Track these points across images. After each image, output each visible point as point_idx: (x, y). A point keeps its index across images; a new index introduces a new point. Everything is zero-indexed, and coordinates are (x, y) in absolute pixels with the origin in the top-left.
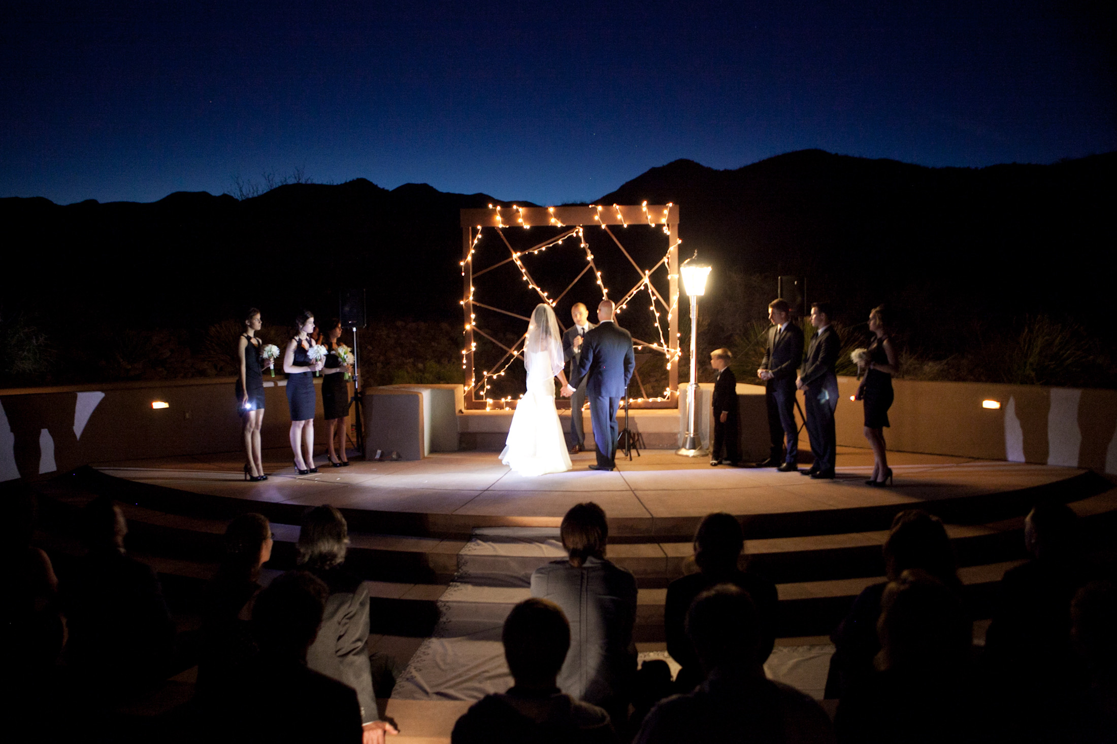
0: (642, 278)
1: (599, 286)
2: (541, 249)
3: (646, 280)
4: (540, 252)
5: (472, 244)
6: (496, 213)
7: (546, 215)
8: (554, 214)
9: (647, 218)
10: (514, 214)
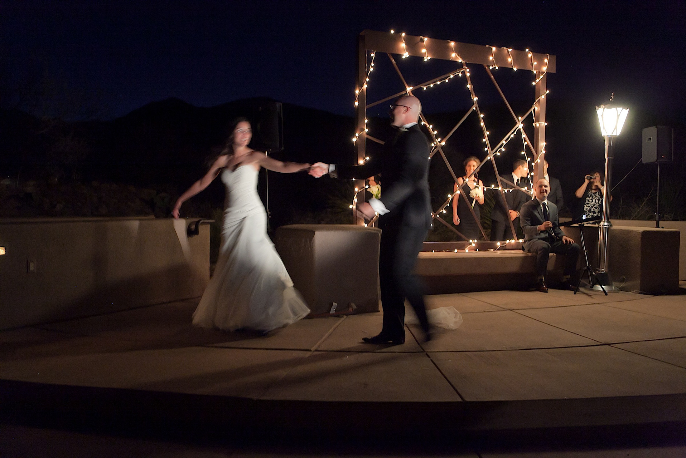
0: (516, 123)
1: (481, 128)
2: (429, 86)
3: (520, 126)
4: (428, 88)
5: (368, 72)
6: (401, 38)
7: (448, 49)
8: (455, 48)
9: (532, 64)
10: (418, 42)
